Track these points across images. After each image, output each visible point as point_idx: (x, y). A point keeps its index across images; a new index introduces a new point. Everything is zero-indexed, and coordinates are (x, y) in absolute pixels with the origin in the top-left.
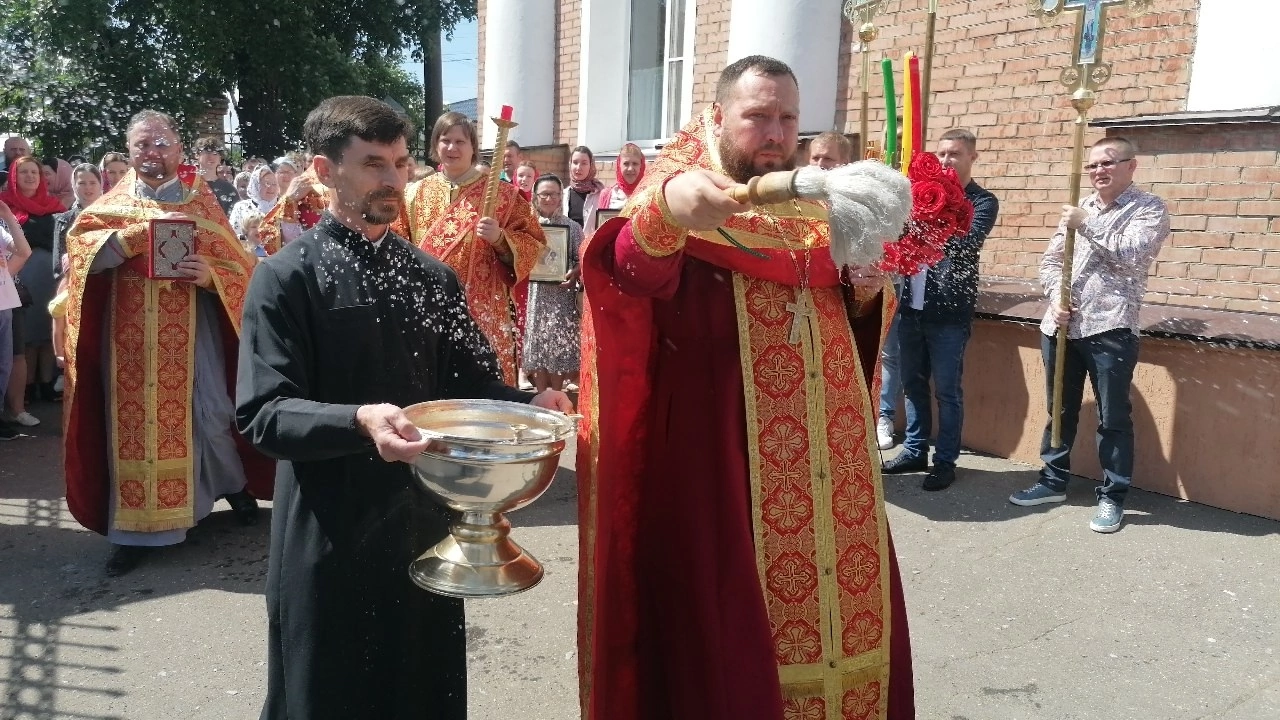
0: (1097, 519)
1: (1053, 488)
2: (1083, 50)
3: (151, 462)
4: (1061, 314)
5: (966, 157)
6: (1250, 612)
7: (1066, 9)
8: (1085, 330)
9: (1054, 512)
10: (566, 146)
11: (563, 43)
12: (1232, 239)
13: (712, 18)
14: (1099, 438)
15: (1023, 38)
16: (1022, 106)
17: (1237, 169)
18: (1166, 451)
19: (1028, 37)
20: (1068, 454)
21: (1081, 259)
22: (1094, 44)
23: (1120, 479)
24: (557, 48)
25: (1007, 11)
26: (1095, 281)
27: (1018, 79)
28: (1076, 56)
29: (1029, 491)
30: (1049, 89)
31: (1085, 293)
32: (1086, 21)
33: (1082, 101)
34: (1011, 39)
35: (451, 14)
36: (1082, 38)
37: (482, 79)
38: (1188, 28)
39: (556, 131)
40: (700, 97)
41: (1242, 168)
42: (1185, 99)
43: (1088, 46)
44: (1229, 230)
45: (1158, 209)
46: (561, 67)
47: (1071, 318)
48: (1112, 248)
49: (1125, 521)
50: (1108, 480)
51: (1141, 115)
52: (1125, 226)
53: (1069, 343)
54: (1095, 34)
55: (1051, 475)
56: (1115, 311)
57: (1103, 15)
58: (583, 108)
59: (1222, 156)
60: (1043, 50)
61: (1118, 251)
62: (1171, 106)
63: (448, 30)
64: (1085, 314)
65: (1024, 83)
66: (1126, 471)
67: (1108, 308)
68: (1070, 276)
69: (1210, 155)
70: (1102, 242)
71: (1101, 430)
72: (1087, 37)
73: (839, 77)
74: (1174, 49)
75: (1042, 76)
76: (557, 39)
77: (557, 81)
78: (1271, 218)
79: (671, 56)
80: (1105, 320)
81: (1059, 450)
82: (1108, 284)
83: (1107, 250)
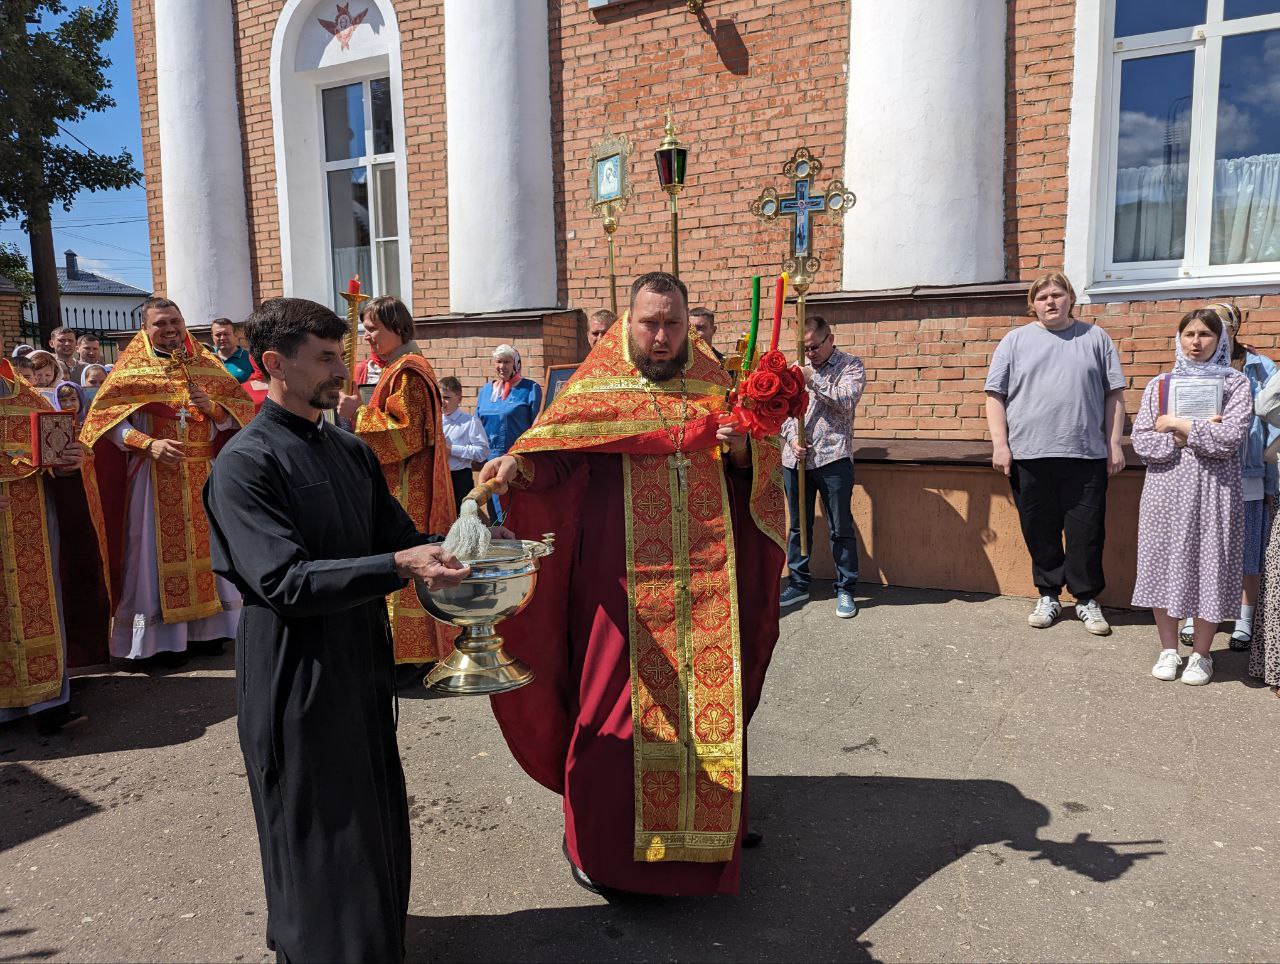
0: (841, 608)
1: (801, 589)
2: (798, 246)
3: (18, 642)
4: (801, 451)
5: (710, 330)
6: (970, 657)
7: (782, 214)
8: (818, 462)
9: (806, 608)
11: (257, 220)
12: (895, 386)
13: (426, 204)
14: (832, 543)
15: (713, 232)
16: (718, 287)
17: (894, 334)
18: (869, 551)
19: (717, 232)
20: (807, 562)
21: (812, 408)
22: (806, 241)
23: (851, 575)
24: (251, 225)
25: (698, 210)
26: (822, 425)
27: (714, 264)
28: (793, 252)
29: (784, 594)
30: (738, 274)
31: (815, 434)
32: (798, 225)
33: (801, 285)
34: (703, 233)
35: (68, 183)
36: (796, 237)
37: (158, 255)
38: (837, 228)
40: (421, 276)
41: (897, 333)
42: (841, 281)
43: (801, 243)
44: (891, 379)
45: (859, 366)
46: (257, 244)
47: (807, 454)
48: (835, 398)
49: (858, 606)
50: (842, 575)
52: (839, 380)
53: (807, 473)
54: (806, 234)
55: (798, 579)
56: (838, 445)
57: (810, 220)
59: (882, 324)
60: (729, 242)
61: (838, 398)
62: (831, 287)
63: (65, 199)
64: (817, 450)
65: (718, 268)
66: (853, 568)
67: (833, 443)
68: (803, 422)
70: (826, 393)
71: (834, 538)
72: (800, 236)
73: (557, 260)
74: (829, 244)
75: (731, 263)
76: (250, 216)
78: (920, 369)
79: (377, 236)
80: (832, 452)
81: (804, 558)
82: (832, 425)
83: (831, 399)
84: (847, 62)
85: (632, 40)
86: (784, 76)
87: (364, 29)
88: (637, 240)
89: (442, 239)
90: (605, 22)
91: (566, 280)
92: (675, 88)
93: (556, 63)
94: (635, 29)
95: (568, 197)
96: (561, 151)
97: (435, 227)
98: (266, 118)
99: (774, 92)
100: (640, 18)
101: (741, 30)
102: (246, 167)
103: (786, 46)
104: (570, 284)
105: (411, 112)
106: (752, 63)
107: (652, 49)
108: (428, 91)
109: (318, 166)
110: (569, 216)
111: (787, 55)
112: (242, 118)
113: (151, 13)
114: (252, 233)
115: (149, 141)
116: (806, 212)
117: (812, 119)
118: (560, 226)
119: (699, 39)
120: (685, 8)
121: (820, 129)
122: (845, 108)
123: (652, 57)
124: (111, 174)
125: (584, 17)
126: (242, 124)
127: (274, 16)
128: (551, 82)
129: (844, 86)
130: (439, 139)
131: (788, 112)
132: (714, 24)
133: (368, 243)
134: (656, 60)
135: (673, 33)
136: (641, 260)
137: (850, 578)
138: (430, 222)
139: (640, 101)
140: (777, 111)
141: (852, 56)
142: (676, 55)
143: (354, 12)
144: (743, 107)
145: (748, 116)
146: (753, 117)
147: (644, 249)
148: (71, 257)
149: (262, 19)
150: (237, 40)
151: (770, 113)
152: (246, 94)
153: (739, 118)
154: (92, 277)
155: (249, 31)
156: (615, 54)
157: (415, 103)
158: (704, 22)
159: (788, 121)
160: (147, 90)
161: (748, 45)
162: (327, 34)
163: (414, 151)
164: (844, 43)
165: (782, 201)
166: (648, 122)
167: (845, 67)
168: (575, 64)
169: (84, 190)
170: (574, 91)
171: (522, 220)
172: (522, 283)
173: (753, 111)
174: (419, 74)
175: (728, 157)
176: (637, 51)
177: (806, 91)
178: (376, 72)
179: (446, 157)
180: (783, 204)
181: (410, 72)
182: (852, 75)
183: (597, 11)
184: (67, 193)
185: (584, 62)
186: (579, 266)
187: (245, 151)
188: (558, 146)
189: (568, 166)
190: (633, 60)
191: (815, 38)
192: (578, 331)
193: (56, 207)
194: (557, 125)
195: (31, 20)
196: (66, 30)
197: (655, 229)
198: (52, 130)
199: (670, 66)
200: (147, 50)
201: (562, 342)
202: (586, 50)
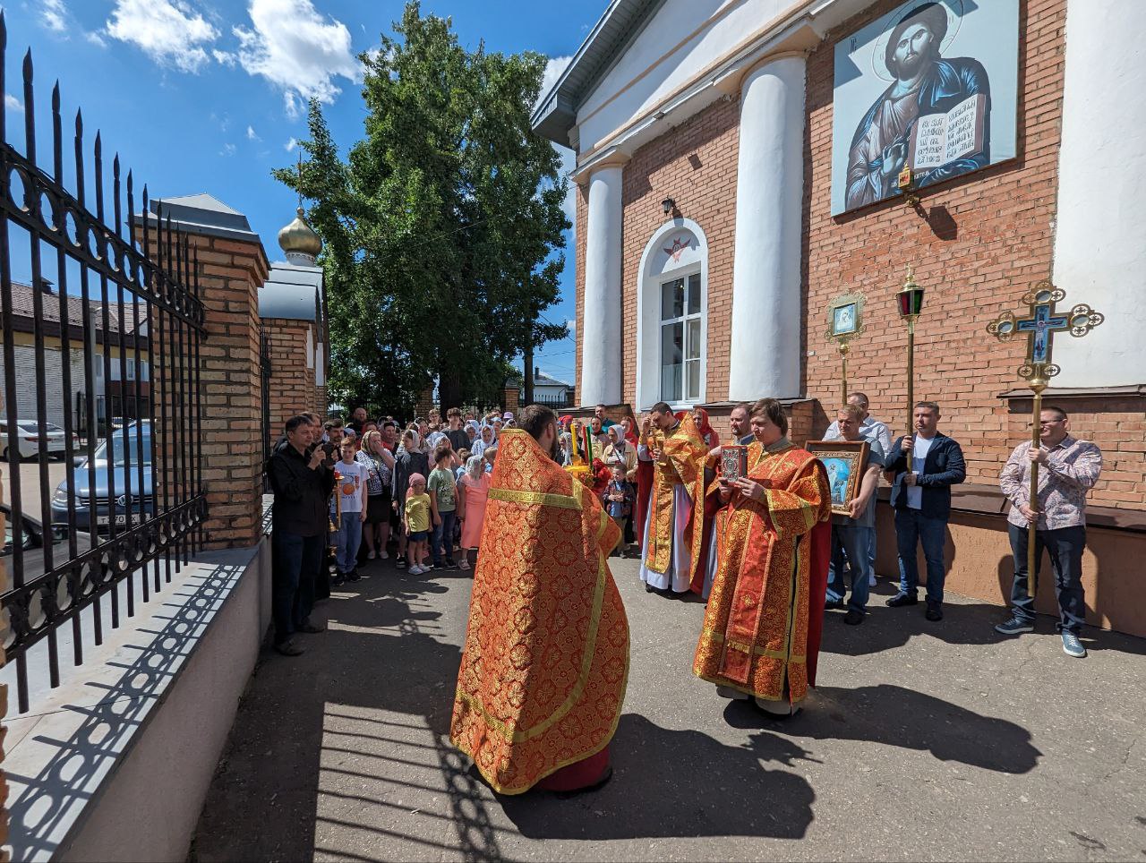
1: (1026, 622)
4: (1032, 515)
8: (1050, 526)
10: (629, 405)
12: (1116, 465)
13: (717, 339)
21: (1043, 482)
23: (1078, 620)
26: (1055, 495)
29: (1009, 624)
31: (1049, 502)
32: (1037, 340)
35: (541, 338)
37: (579, 372)
39: (622, 397)
40: (712, 380)
41: (1118, 423)
43: (1039, 354)
47: (1039, 518)
48: (1073, 477)
49: (1086, 647)
50: (1067, 618)
51: (1014, 390)
53: (1038, 532)
54: (1045, 346)
55: (1023, 614)
56: (1072, 514)
58: (638, 385)
61: (1077, 478)
64: (1049, 515)
66: (1080, 615)
67: (1066, 512)
69: (1092, 415)
70: (1063, 472)
71: (1061, 587)
72: (1038, 348)
73: (800, 368)
76: (622, 351)
77: (622, 372)
79: (687, 358)
80: (1065, 519)
81: (1030, 598)
82: (1066, 497)
83: (1068, 477)
84: (1055, 220)
85: (862, 231)
86: (992, 237)
87: (688, 249)
88: (862, 355)
89: (727, 359)
90: (842, 223)
91: (806, 381)
92: (895, 256)
93: (805, 251)
94: (865, 224)
95: (809, 330)
96: (807, 303)
97: (722, 352)
98: (634, 302)
99: (981, 249)
100: (868, 217)
101: (952, 212)
102: (622, 327)
103: (994, 216)
104: (809, 383)
105: (712, 290)
106: (961, 232)
107: (878, 234)
108: (722, 278)
109: (657, 322)
110: (809, 342)
111: (995, 223)
112: (622, 302)
113: (584, 258)
114: (622, 359)
115: (579, 317)
116: (1046, 330)
117: (1017, 264)
118: (804, 347)
119: (915, 223)
120: (904, 205)
121: (1026, 271)
122: (1052, 253)
123: (877, 239)
124: (557, 332)
125: (828, 222)
126: (622, 306)
127: (642, 250)
128: (802, 263)
129: (1052, 239)
130: (728, 304)
131: (995, 261)
132: (928, 212)
133: (681, 362)
134: (880, 240)
135: (894, 222)
136: (863, 367)
137: (1077, 623)
138: (719, 349)
139: (866, 267)
140: (984, 262)
141: (1059, 216)
142: (896, 235)
143: (682, 242)
144: (953, 262)
145: (958, 267)
146: (961, 267)
147: (866, 360)
148: (537, 369)
149: (636, 253)
150: (622, 265)
151: (976, 264)
152: (625, 291)
153: (949, 270)
154: (544, 378)
155: (629, 259)
156: (849, 241)
157: (715, 285)
158: (921, 212)
159: (995, 267)
160: (580, 295)
161: (957, 221)
162: (668, 255)
163: (712, 311)
164: (1051, 208)
165: (1020, 322)
166: (872, 280)
167: (1052, 225)
168: (819, 251)
169: (548, 341)
170: (818, 267)
171: (779, 347)
172: (778, 383)
173: (962, 264)
174: (718, 269)
175: (939, 296)
176: (865, 237)
177: (1012, 246)
178: (693, 272)
179: (731, 313)
180: (1021, 325)
181: (713, 269)
182: (1059, 229)
183: (836, 218)
184: (540, 343)
185: (825, 249)
186: (817, 372)
187: (622, 319)
188: (804, 301)
189: (811, 312)
190: (862, 243)
191: (1023, 207)
192: (814, 413)
193: (536, 350)
194: (805, 288)
195: (533, 269)
196: (545, 272)
197: (876, 347)
198: (537, 316)
199: (892, 243)
200: (582, 275)
201: (804, 420)
202: (827, 242)
